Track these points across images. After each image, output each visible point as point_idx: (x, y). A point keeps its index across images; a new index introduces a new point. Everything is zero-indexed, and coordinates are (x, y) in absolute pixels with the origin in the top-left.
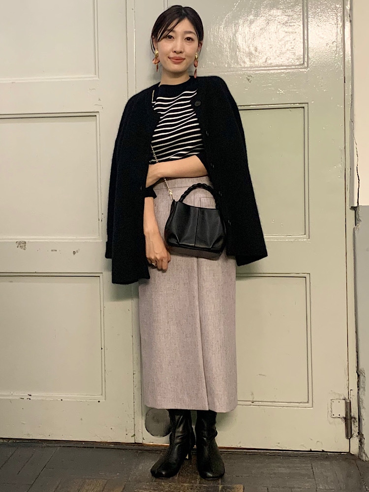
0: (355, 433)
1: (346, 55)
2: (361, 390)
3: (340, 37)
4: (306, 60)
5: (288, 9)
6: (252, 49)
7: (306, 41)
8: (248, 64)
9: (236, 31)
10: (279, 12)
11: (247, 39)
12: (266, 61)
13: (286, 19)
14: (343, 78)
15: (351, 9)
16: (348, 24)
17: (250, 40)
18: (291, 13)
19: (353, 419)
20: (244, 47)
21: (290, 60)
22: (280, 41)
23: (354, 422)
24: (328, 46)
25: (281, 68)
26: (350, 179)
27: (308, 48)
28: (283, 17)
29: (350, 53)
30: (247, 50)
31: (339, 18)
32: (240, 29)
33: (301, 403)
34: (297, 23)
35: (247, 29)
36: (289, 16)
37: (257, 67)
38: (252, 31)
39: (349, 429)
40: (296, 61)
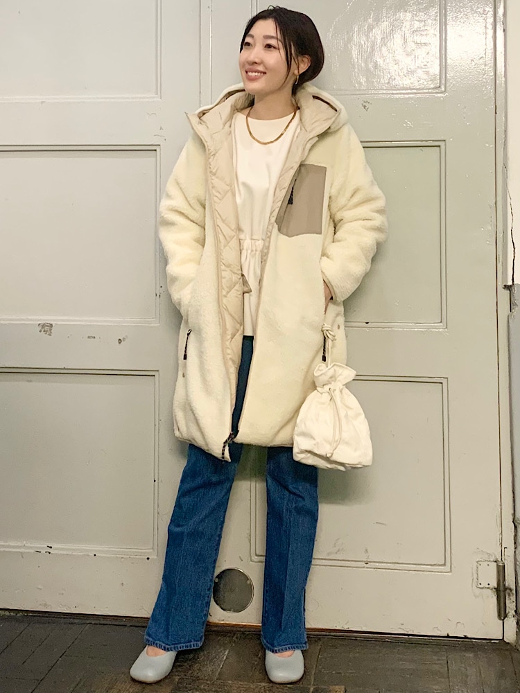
0: (511, 612)
1: (497, 78)
2: (519, 548)
3: (490, 51)
4: (443, 82)
5: (420, 11)
6: (371, 66)
7: (443, 57)
8: (365, 85)
9: (350, 40)
10: (409, 16)
11: (363, 51)
14: (493, 107)
15: (505, 15)
16: (500, 34)
18: (424, 18)
19: (508, 591)
20: (360, 62)
21: (422, 81)
22: (408, 55)
23: (509, 595)
24: (474, 63)
25: (409, 91)
26: (503, 246)
27: (446, 64)
28: (413, 22)
29: (503, 73)
30: (364, 65)
31: (490, 27)
32: (355, 37)
33: (434, 565)
34: (432, 32)
35: (364, 38)
36: (421, 21)
37: (377, 90)
39: (502, 605)
40: (430, 83)
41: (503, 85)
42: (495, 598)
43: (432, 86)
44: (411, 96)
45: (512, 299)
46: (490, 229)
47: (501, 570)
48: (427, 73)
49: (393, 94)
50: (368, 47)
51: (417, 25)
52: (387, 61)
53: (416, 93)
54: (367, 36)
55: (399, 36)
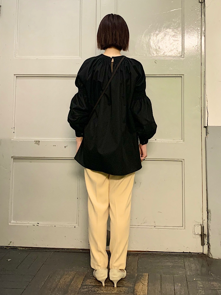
0: (206, 243)
1: (202, 52)
2: (209, 220)
3: (199, 43)
4: (183, 54)
5: (175, 29)
6: (157, 47)
7: (183, 45)
8: (155, 55)
9: (150, 39)
10: (171, 30)
11: (155, 43)
12: (164, 54)
13: (174, 34)
14: (201, 63)
15: (205, 30)
16: (203, 37)
17: (156, 43)
18: (176, 31)
19: (205, 236)
20: (154, 46)
21: (175, 53)
22: (171, 44)
23: (205, 237)
24: (194, 48)
25: (171, 57)
26: (204, 113)
27: (184, 48)
28: (172, 33)
29: (204, 51)
30: (155, 48)
31: (199, 34)
32: (152, 37)
33: (179, 227)
34: (179, 36)
35: (155, 38)
36: (175, 32)
37: (159, 56)
38: (158, 39)
39: (203, 241)
40: (178, 54)
41: (204, 55)
42: (200, 238)
43: (179, 55)
44: (172, 59)
45: (207, 131)
46: (199, 106)
47: (203, 228)
48: (177, 51)
49: (165, 58)
52: (163, 46)
53: (173, 58)
55: (168, 37)
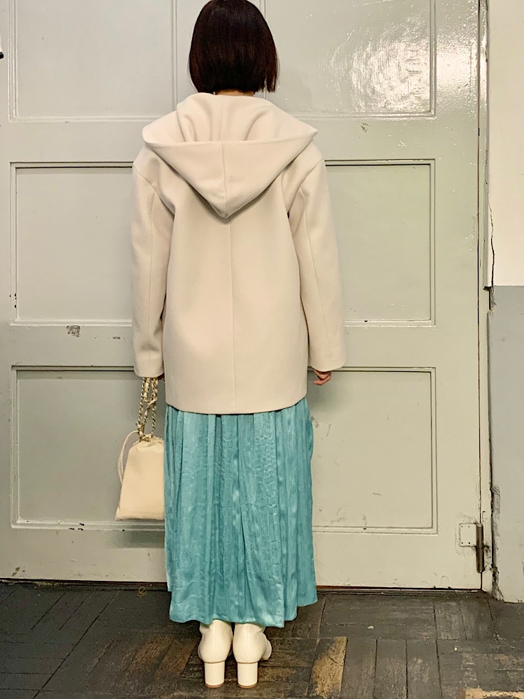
0: (488, 564)
1: (480, 101)
2: (495, 511)
6: (369, 91)
7: (433, 83)
8: (364, 109)
11: (362, 78)
14: (477, 129)
15: (487, 46)
16: (483, 64)
18: (415, 48)
19: (486, 548)
20: (359, 88)
21: (414, 105)
22: (403, 81)
23: (487, 551)
25: (403, 115)
26: (484, 253)
27: (435, 91)
28: (406, 52)
29: (485, 99)
30: (363, 91)
31: (474, 57)
33: (423, 528)
34: (424, 61)
36: (414, 51)
37: (374, 113)
39: (481, 561)
40: (421, 107)
41: (486, 110)
42: (475, 554)
43: (423, 110)
44: (405, 119)
45: (492, 299)
46: (473, 237)
47: (480, 531)
48: (419, 98)
49: (388, 117)
50: (366, 74)
51: (410, 54)
52: (384, 86)
53: (409, 117)
54: (366, 64)
55: (394, 65)
